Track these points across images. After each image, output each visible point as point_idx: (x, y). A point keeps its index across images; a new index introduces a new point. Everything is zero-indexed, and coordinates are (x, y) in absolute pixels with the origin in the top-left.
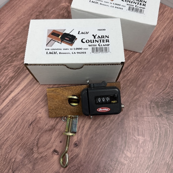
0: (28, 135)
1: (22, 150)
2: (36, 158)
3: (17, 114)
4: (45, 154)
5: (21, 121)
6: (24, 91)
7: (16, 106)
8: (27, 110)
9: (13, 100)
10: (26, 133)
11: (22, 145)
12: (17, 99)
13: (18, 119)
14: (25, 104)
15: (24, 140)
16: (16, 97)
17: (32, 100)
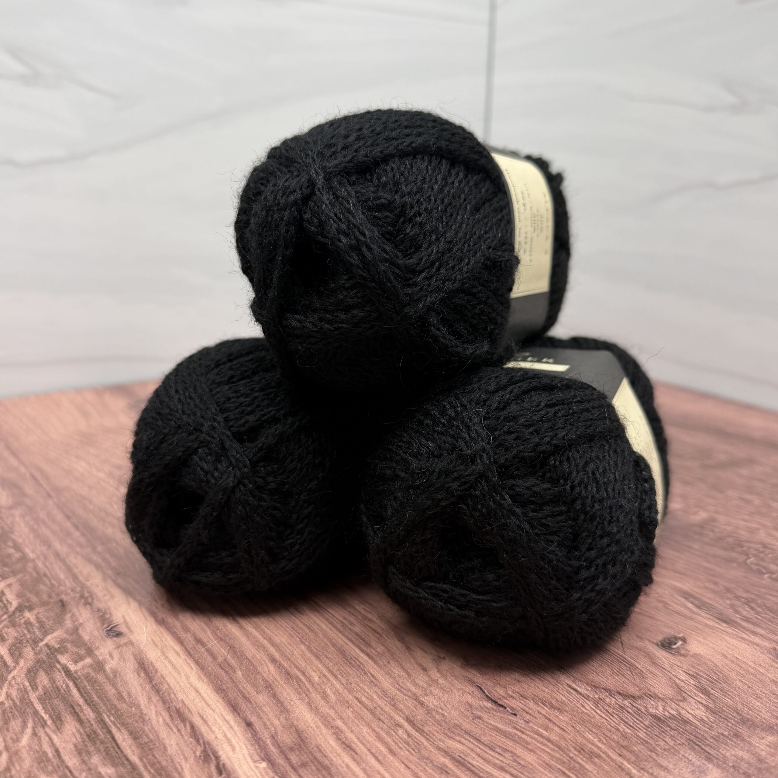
0: (563, 725)
1: (664, 763)
2: (713, 712)
3: (404, 754)
4: (683, 676)
5: (460, 742)
6: (247, 699)
7: (339, 750)
8: (394, 706)
9: (280, 761)
10: (553, 730)
11: (628, 761)
12: (286, 738)
13: (446, 752)
14: (349, 706)
15: (600, 745)
16: (269, 742)
17: (336, 678)
